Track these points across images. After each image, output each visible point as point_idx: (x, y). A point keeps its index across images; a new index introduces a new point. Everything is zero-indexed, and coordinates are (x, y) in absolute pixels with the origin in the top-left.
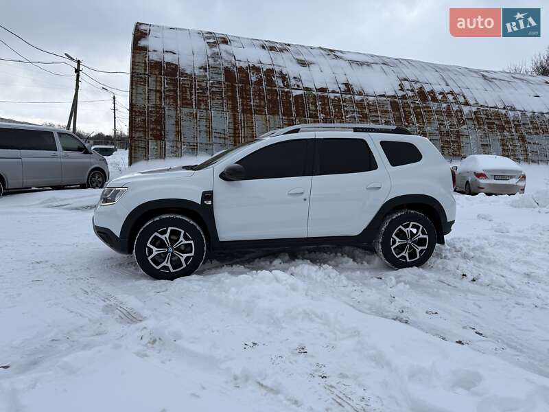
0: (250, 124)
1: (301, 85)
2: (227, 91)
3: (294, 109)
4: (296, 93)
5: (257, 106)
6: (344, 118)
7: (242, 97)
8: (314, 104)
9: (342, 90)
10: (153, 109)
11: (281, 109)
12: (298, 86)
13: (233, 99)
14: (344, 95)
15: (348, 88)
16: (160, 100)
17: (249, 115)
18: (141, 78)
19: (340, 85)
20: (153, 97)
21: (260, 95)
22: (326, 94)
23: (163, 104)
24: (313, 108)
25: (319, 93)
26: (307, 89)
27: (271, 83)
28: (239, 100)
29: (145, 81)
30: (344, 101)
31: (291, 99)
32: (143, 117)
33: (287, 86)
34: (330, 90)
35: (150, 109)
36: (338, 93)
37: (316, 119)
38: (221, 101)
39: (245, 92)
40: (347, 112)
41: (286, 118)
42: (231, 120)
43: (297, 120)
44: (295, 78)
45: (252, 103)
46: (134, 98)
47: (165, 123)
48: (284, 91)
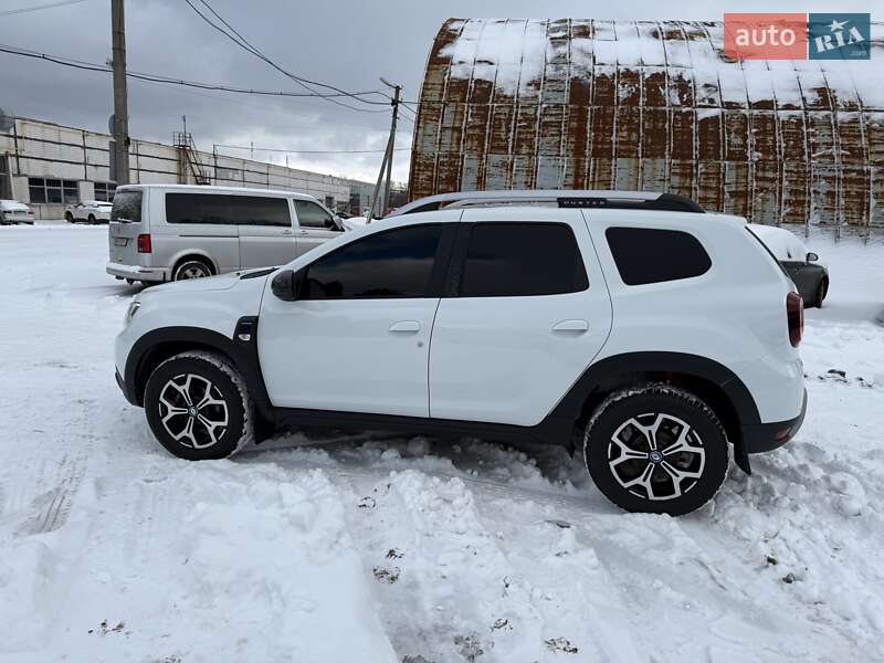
0: (604, 177)
1: (718, 100)
2: (571, 119)
3: (696, 143)
4: (703, 114)
5: (621, 143)
6: (806, 157)
7: (595, 130)
8: (742, 133)
9: (810, 101)
10: (445, 159)
11: (670, 145)
12: (712, 101)
13: (579, 133)
14: (811, 113)
15: (825, 97)
16: (458, 144)
17: (605, 160)
18: (434, 109)
19: (806, 94)
20: (446, 140)
21: (630, 122)
22: (770, 112)
23: (462, 150)
24: (739, 141)
25: (756, 112)
26: (729, 105)
27: (655, 97)
28: (590, 135)
29: (439, 114)
30: (812, 124)
31: (693, 126)
32: (430, 174)
33: (689, 103)
34: (781, 103)
35: (441, 159)
36: (799, 108)
37: (740, 163)
38: (557, 138)
39: (603, 121)
40: (814, 146)
41: (678, 162)
42: (571, 171)
43: (700, 166)
44: (707, 86)
45: (613, 138)
46: (419, 143)
47: (460, 181)
48: (680, 113)
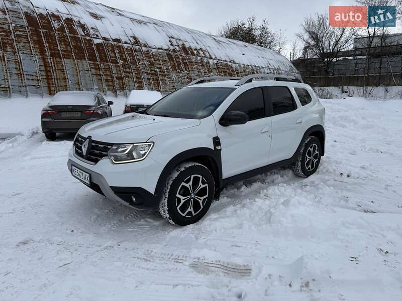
0: (60, 67)
1: (99, 35)
2: (32, 35)
3: (97, 55)
4: (96, 41)
5: (64, 51)
6: (137, 64)
7: (48, 42)
8: (113, 51)
9: (132, 42)
11: (87, 55)
12: (97, 35)
13: (40, 43)
14: (134, 46)
15: (137, 42)
17: (58, 59)
19: (130, 38)
21: (65, 41)
22: (121, 44)
24: (113, 55)
25: (115, 43)
26: (105, 39)
27: (72, 31)
28: (46, 45)
30: (136, 51)
31: (94, 46)
33: (88, 35)
34: (123, 41)
36: (129, 44)
37: (116, 65)
38: (28, 45)
39: (50, 37)
40: (139, 59)
41: (92, 62)
42: (42, 63)
43: (102, 65)
44: (92, 28)
45: (59, 48)
48: (86, 40)
